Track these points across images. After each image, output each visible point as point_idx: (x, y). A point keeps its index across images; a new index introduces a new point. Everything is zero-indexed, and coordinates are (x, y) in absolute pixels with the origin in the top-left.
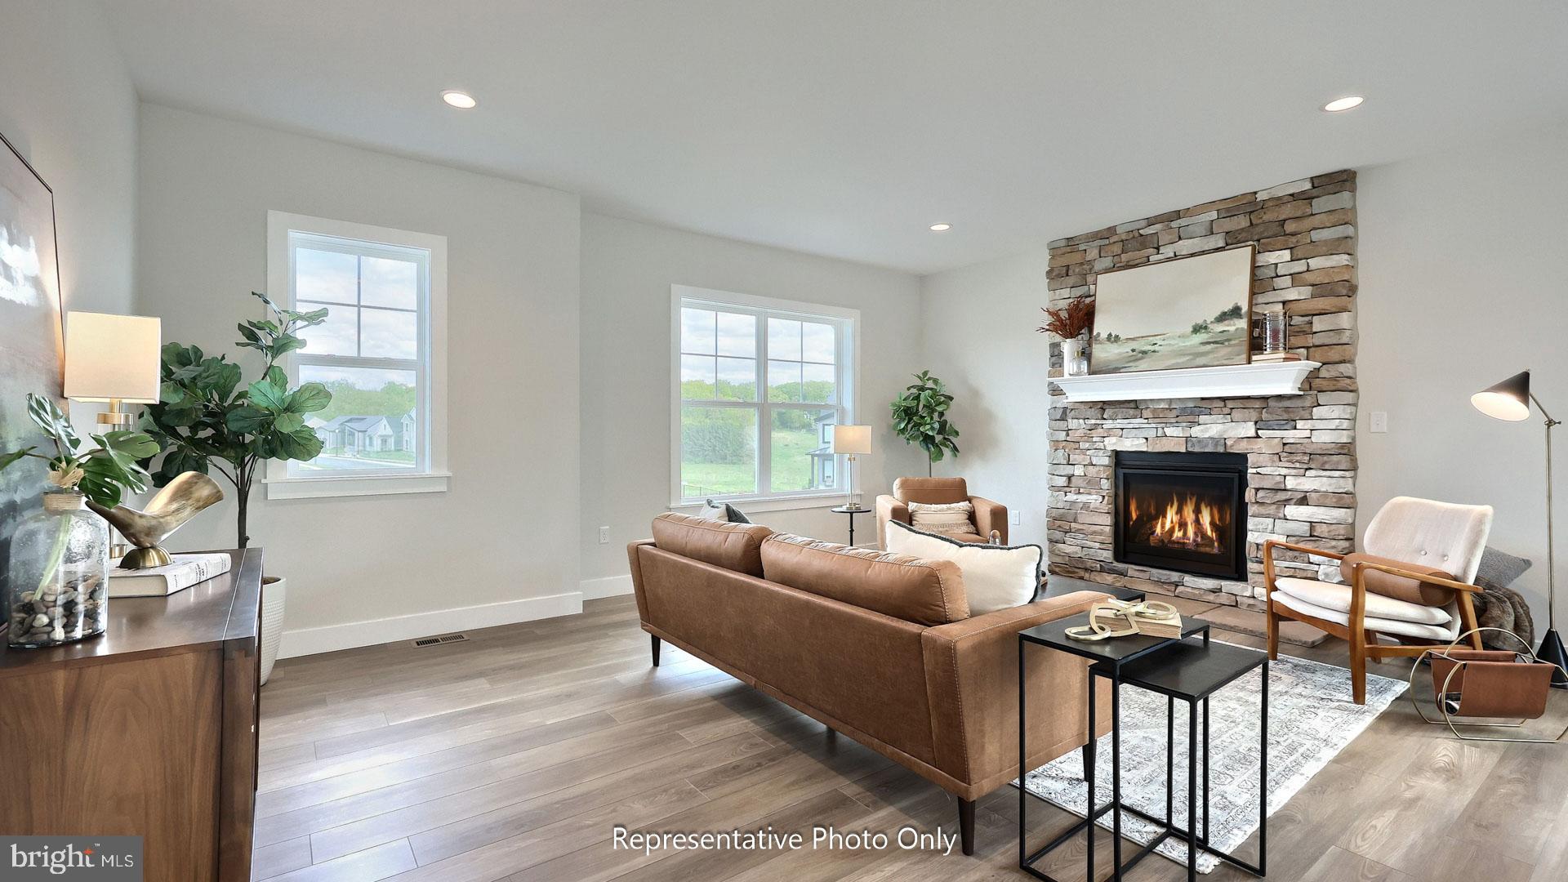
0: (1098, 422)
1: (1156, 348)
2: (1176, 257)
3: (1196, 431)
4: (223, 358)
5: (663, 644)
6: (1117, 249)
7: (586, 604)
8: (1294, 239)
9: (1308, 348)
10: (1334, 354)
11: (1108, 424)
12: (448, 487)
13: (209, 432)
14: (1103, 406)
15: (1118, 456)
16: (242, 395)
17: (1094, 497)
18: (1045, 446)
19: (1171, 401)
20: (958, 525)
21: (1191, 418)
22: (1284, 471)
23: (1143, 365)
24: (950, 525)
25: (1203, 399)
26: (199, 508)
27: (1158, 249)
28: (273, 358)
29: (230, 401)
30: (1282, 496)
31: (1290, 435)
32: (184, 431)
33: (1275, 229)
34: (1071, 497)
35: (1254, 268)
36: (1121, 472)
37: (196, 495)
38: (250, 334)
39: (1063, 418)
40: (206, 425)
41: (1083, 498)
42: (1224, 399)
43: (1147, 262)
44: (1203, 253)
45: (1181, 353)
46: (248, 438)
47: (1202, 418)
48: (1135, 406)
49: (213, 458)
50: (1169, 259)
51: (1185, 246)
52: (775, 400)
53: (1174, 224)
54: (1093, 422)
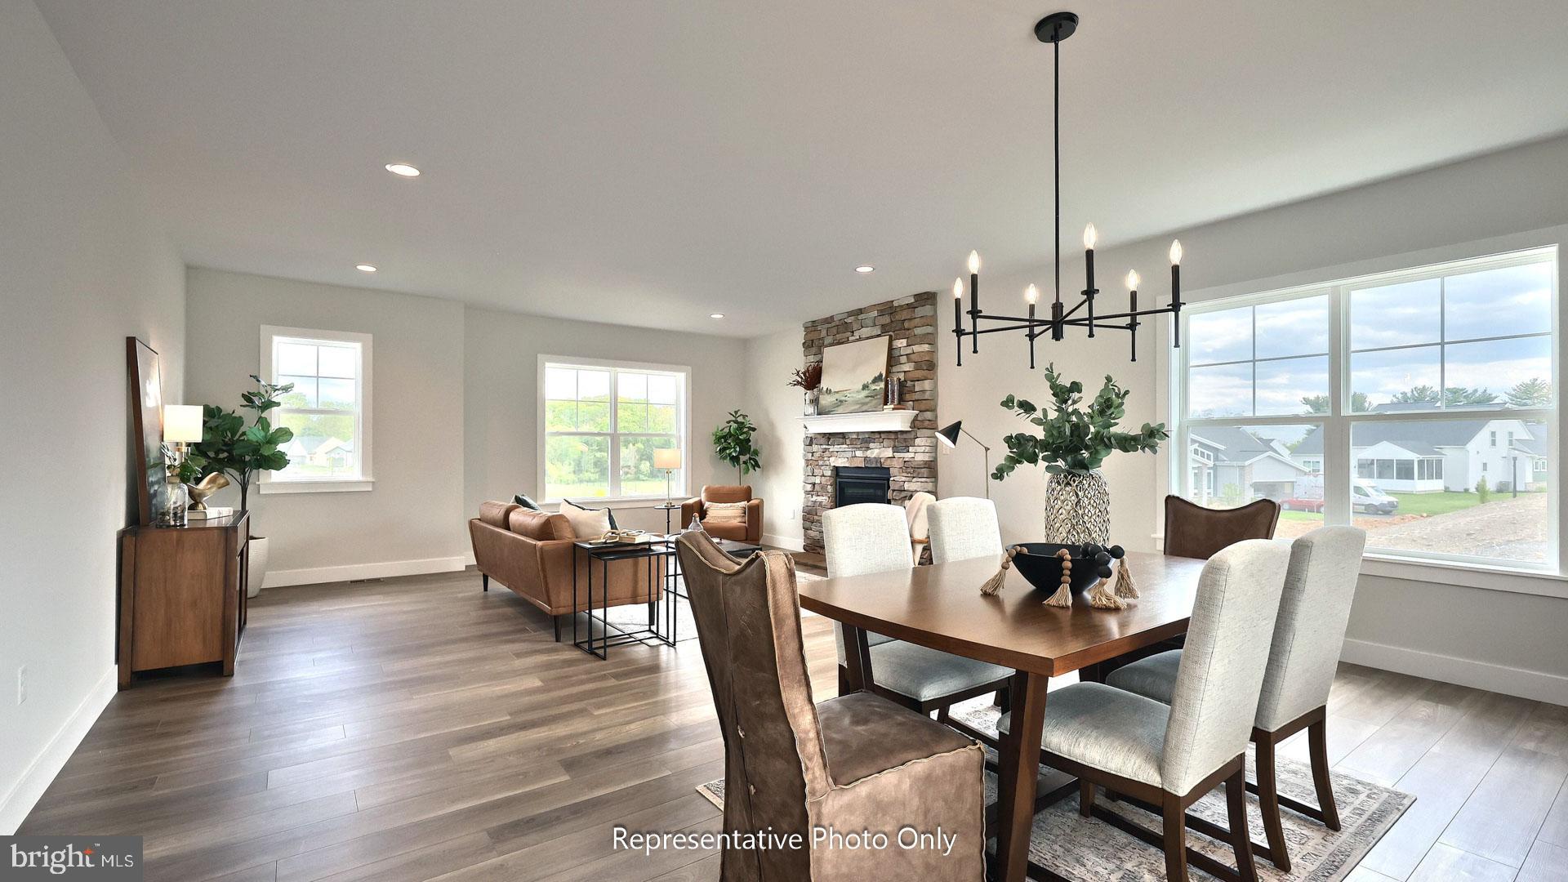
0: (827, 447)
1: (846, 398)
2: (860, 339)
3: (869, 454)
4: (234, 412)
5: (490, 580)
6: (834, 330)
7: (466, 566)
8: (907, 333)
9: (913, 401)
10: (923, 406)
11: (832, 449)
12: (373, 488)
13: (226, 454)
14: (829, 437)
15: (836, 469)
16: (244, 434)
17: (824, 498)
18: (803, 463)
19: (858, 433)
20: (735, 517)
21: (866, 445)
22: (904, 479)
23: (840, 410)
24: (730, 517)
25: (872, 432)
26: (219, 488)
27: (853, 332)
28: (262, 412)
29: (237, 437)
30: (903, 494)
31: (908, 456)
32: (211, 454)
33: (900, 325)
34: (815, 498)
35: (891, 349)
36: (838, 480)
37: (218, 482)
38: (248, 398)
39: (810, 445)
40: (224, 451)
41: (820, 499)
42: (880, 433)
43: (847, 341)
44: (872, 337)
45: (856, 403)
46: (247, 458)
47: (871, 445)
48: (842, 436)
49: (227, 469)
50: (857, 340)
51: (865, 332)
52: (621, 432)
53: (860, 317)
54: (824, 447)
